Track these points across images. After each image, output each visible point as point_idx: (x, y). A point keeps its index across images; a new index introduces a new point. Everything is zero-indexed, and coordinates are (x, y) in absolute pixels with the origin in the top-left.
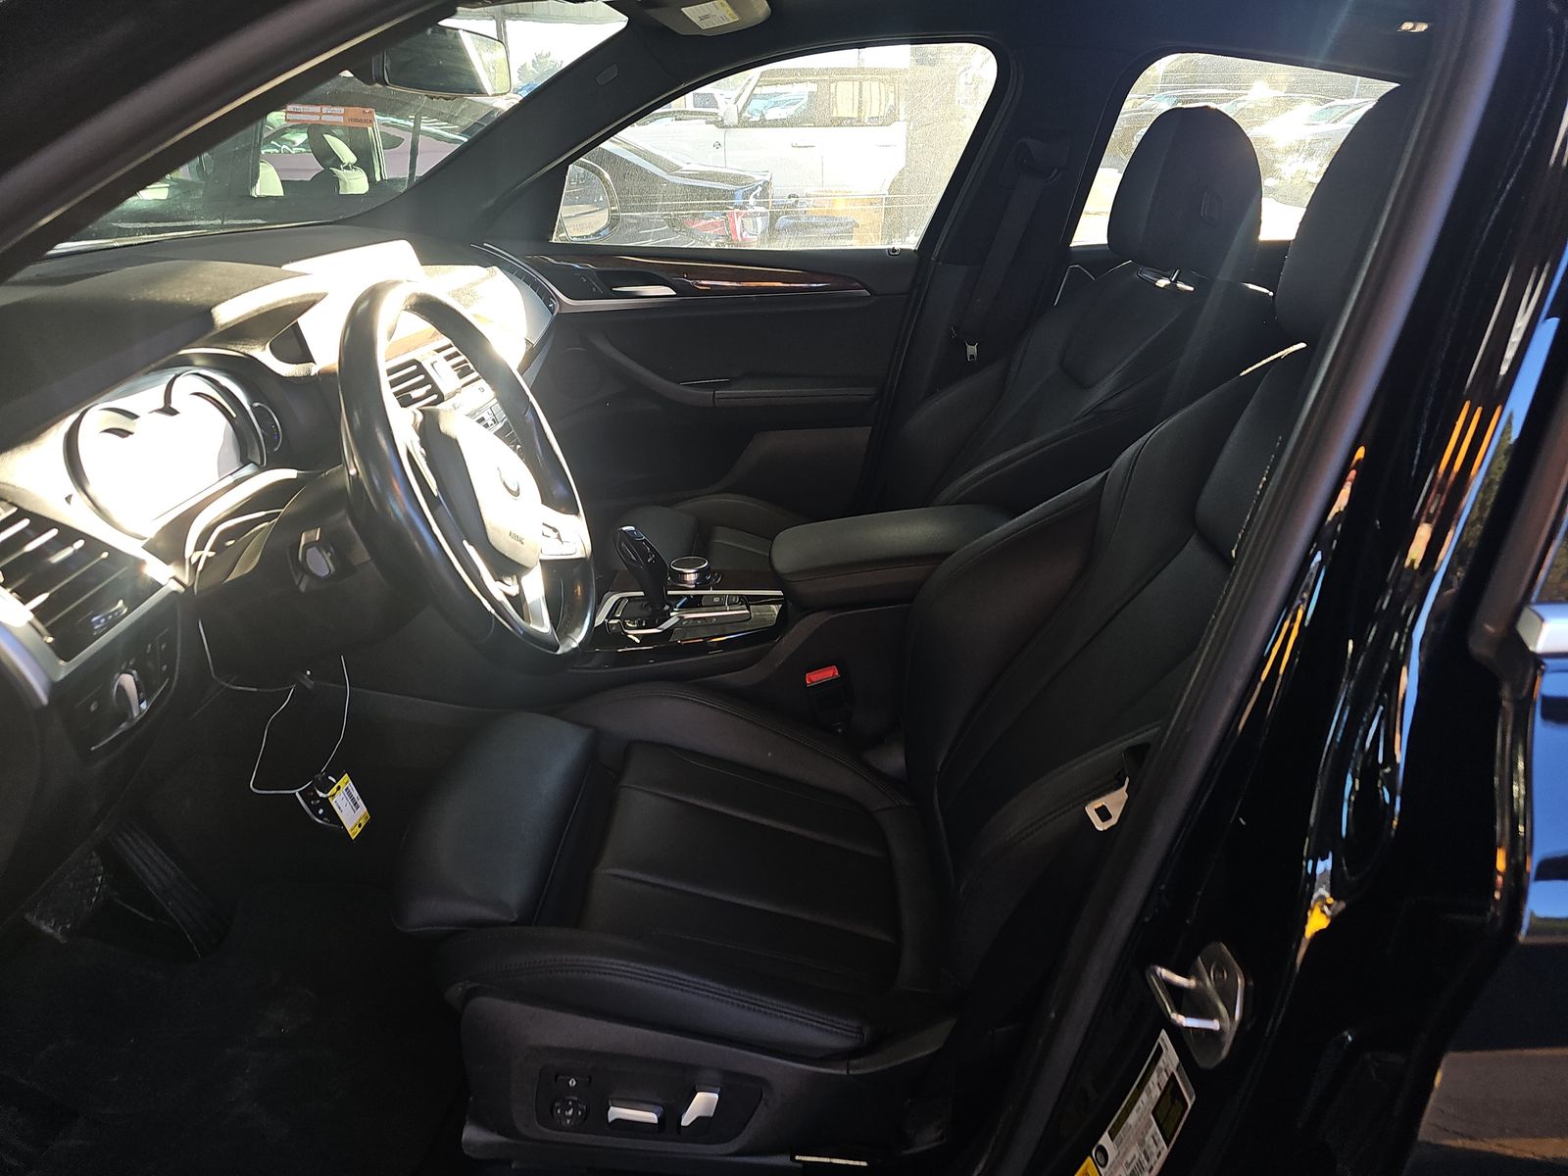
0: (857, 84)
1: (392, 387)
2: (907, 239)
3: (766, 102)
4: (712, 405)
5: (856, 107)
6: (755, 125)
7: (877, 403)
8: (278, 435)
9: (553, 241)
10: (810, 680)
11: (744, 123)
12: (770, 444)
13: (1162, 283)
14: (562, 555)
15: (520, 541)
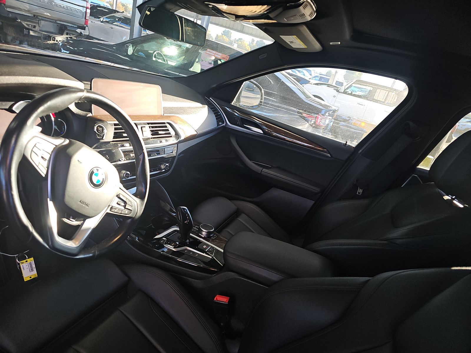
0: (387, 92)
1: (115, 130)
2: (353, 142)
3: (358, 89)
4: (260, 173)
5: (384, 98)
6: (348, 94)
7: (319, 194)
8: (64, 132)
9: (232, 104)
10: (216, 299)
11: (345, 92)
12: (276, 193)
13: (446, 197)
14: (121, 213)
15: (87, 205)
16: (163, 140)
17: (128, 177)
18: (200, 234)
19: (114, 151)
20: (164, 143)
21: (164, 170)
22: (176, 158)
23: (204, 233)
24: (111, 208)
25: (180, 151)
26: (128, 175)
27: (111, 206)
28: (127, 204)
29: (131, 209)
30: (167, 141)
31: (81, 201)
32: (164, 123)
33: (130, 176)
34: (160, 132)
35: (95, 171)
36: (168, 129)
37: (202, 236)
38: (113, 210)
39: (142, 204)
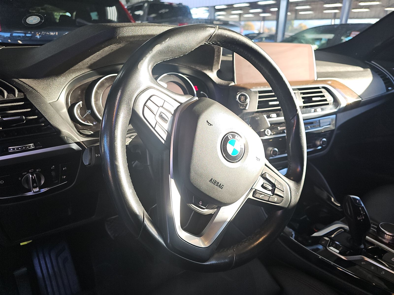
1: (259, 98)
14: (268, 201)
15: (220, 186)
16: (319, 109)
17: (276, 155)
18: (380, 238)
19: (258, 118)
20: (319, 112)
21: (320, 148)
22: (335, 133)
23: (387, 237)
24: (255, 192)
25: (340, 123)
26: (276, 153)
27: (254, 190)
28: (276, 188)
29: (282, 195)
30: (322, 109)
31: (212, 179)
32: (318, 88)
33: (279, 155)
34: (314, 99)
35: (230, 137)
36: (324, 95)
37: (384, 240)
38: (257, 196)
39: (298, 189)
